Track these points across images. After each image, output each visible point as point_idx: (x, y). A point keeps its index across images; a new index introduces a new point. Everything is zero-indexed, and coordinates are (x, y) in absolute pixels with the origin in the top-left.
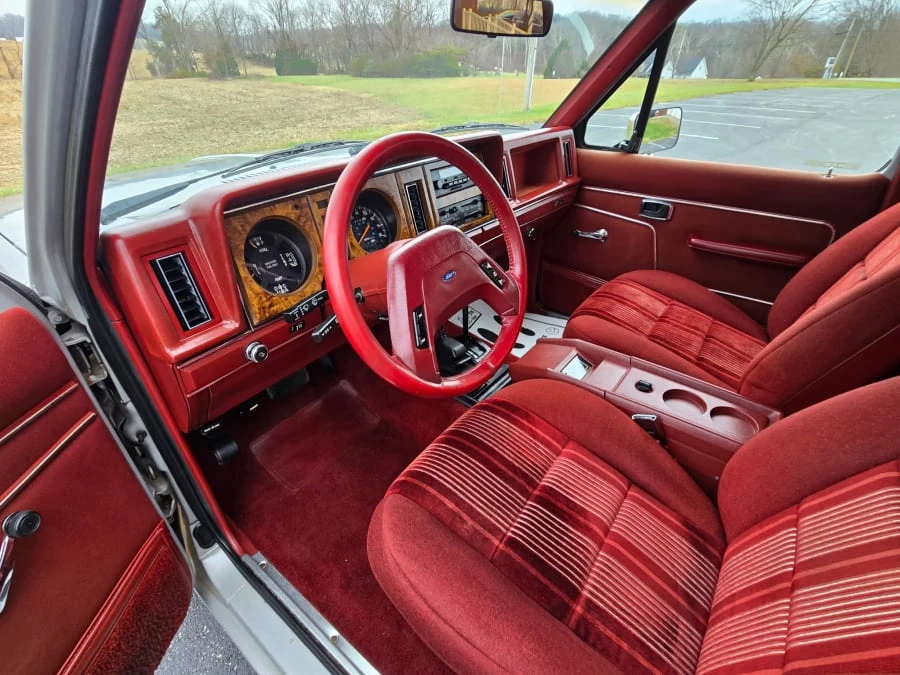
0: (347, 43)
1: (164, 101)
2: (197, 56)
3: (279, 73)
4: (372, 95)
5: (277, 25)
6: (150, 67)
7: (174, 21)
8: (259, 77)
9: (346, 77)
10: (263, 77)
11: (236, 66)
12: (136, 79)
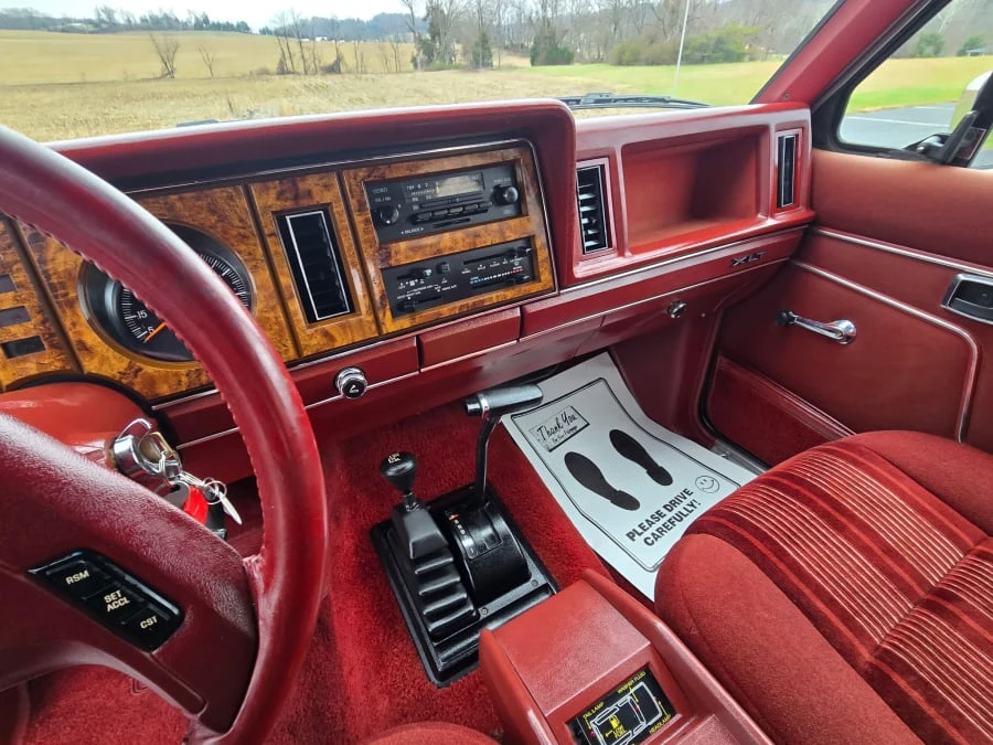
0: (613, 27)
1: (418, 95)
2: (458, 47)
3: (533, 63)
4: (627, 86)
5: (540, 12)
6: (414, 60)
7: (442, 12)
8: (511, 68)
9: (602, 66)
10: (515, 68)
11: (491, 56)
12: (400, 72)
